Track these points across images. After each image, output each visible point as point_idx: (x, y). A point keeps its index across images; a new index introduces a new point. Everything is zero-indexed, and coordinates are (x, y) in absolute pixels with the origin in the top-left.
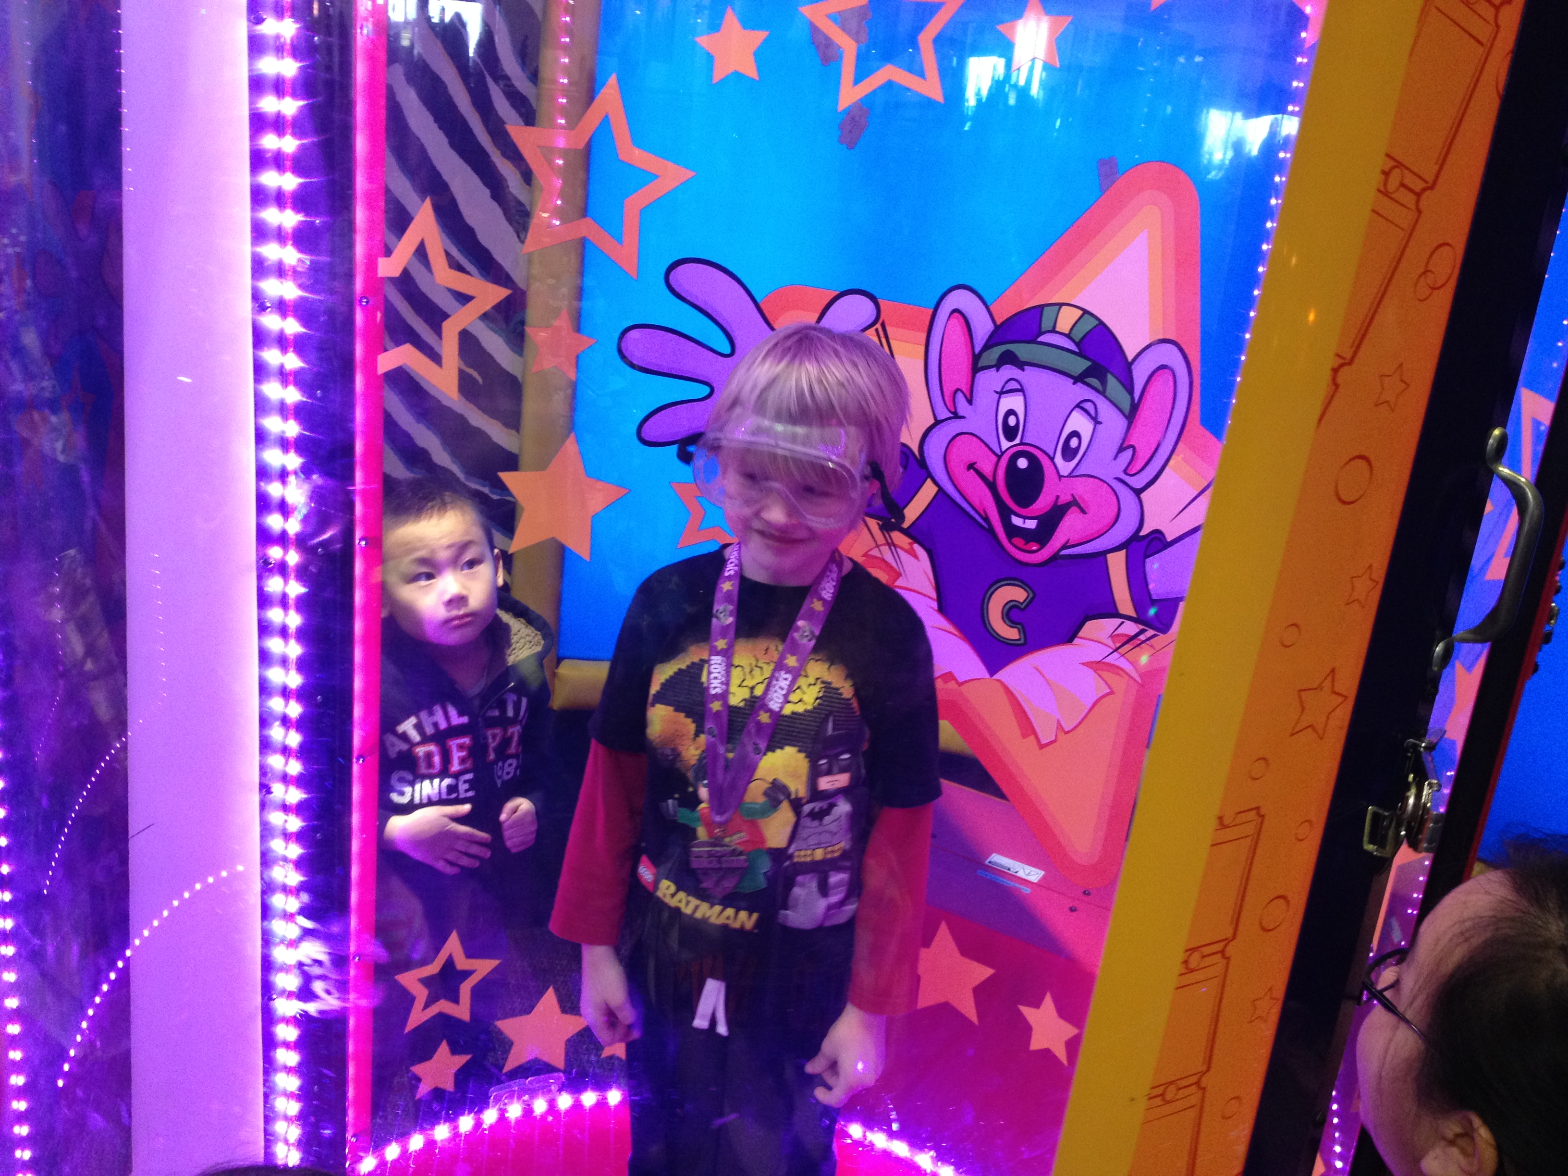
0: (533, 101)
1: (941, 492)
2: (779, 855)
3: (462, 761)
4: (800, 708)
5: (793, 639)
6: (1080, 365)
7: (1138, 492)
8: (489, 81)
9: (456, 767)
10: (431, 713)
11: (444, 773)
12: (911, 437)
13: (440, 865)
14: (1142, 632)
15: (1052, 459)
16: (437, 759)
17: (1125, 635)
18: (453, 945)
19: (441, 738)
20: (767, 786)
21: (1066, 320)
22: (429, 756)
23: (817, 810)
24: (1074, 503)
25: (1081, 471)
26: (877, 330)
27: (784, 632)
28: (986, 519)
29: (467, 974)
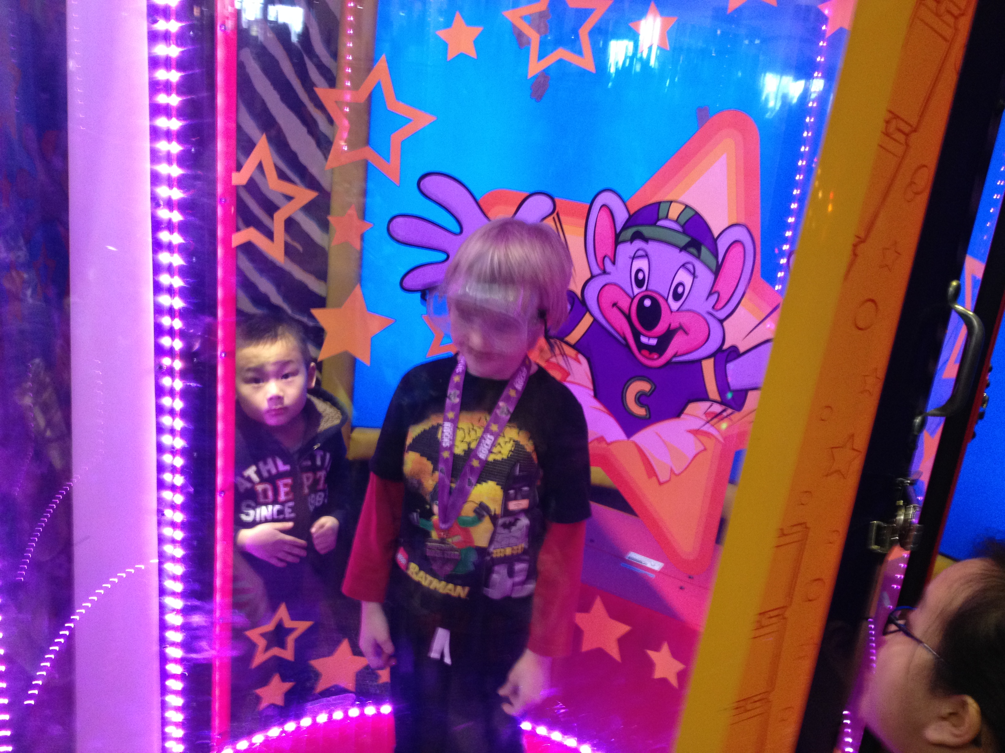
0: (334, 71)
1: (595, 321)
2: (482, 552)
3: (287, 494)
4: (499, 457)
5: (496, 414)
6: (684, 240)
7: (721, 321)
8: (306, 59)
9: (282, 498)
10: (265, 463)
11: (275, 502)
12: (576, 287)
13: (274, 561)
14: (724, 411)
15: (667, 300)
16: (270, 494)
17: (712, 413)
18: (283, 612)
19: (272, 480)
20: (476, 505)
21: (675, 211)
22: (265, 491)
23: (507, 522)
24: (680, 328)
25: (685, 307)
26: (554, 218)
27: (490, 409)
28: (625, 339)
29: (292, 630)
